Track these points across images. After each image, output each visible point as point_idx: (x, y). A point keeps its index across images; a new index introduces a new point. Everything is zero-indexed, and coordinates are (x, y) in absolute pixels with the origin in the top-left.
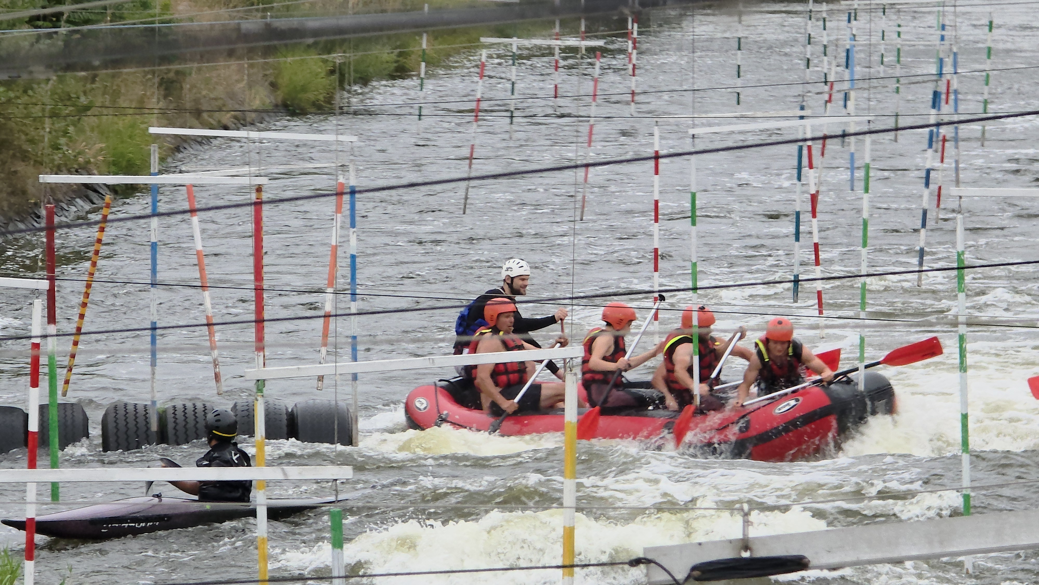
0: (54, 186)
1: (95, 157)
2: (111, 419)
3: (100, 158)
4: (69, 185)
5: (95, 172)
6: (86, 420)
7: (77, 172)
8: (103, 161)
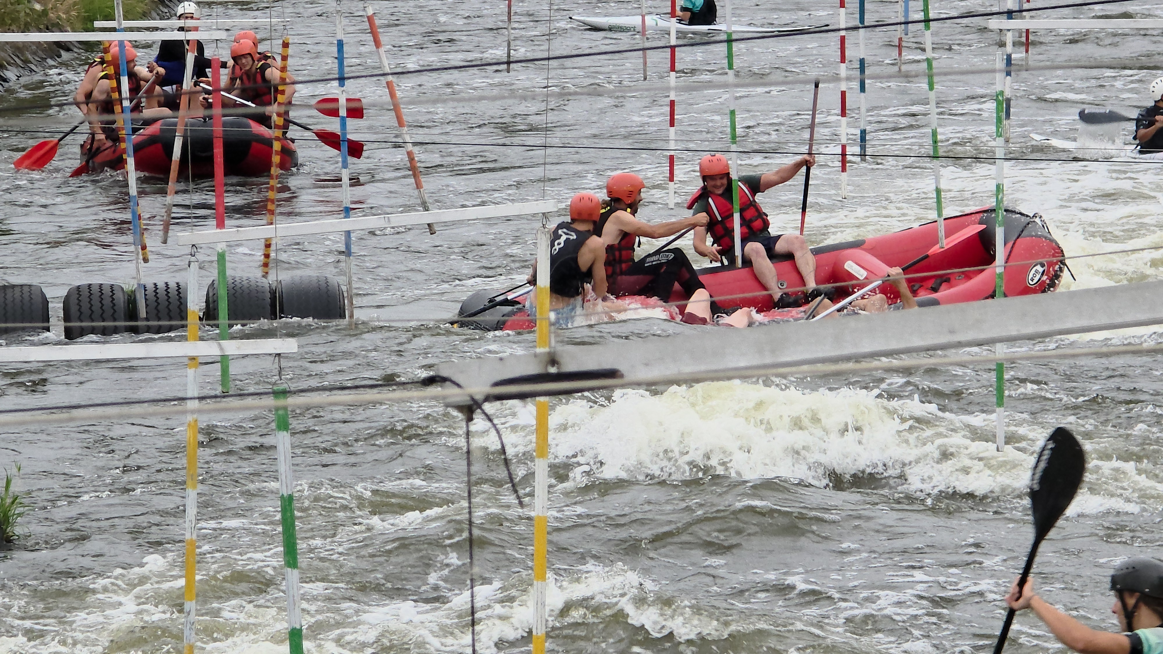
0: (21, 46)
1: (67, 12)
2: (74, 301)
3: (73, 13)
4: (38, 44)
5: (69, 29)
6: (45, 302)
7: (48, 29)
8: (77, 17)
